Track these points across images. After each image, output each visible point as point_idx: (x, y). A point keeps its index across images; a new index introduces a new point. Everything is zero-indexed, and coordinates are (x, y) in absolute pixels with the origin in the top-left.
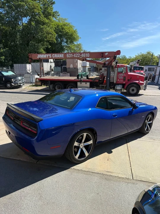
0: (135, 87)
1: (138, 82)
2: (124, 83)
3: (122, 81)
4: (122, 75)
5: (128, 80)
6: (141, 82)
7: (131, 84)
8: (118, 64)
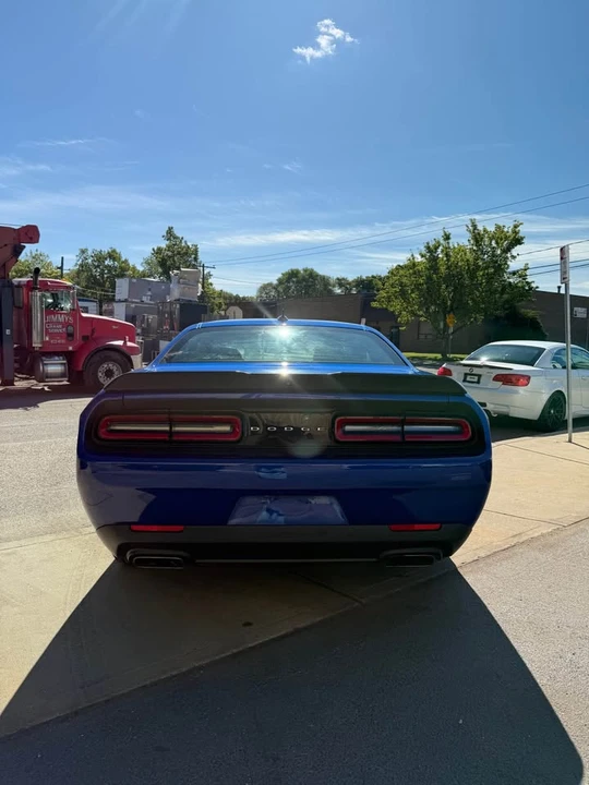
0: (115, 361)
1: (120, 343)
2: (71, 348)
3: (63, 341)
4: (61, 319)
5: (85, 338)
6: (129, 344)
7: (98, 351)
8: (40, 279)
